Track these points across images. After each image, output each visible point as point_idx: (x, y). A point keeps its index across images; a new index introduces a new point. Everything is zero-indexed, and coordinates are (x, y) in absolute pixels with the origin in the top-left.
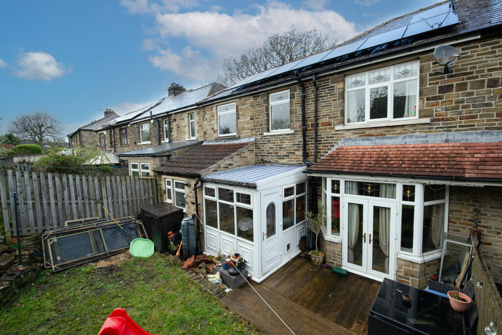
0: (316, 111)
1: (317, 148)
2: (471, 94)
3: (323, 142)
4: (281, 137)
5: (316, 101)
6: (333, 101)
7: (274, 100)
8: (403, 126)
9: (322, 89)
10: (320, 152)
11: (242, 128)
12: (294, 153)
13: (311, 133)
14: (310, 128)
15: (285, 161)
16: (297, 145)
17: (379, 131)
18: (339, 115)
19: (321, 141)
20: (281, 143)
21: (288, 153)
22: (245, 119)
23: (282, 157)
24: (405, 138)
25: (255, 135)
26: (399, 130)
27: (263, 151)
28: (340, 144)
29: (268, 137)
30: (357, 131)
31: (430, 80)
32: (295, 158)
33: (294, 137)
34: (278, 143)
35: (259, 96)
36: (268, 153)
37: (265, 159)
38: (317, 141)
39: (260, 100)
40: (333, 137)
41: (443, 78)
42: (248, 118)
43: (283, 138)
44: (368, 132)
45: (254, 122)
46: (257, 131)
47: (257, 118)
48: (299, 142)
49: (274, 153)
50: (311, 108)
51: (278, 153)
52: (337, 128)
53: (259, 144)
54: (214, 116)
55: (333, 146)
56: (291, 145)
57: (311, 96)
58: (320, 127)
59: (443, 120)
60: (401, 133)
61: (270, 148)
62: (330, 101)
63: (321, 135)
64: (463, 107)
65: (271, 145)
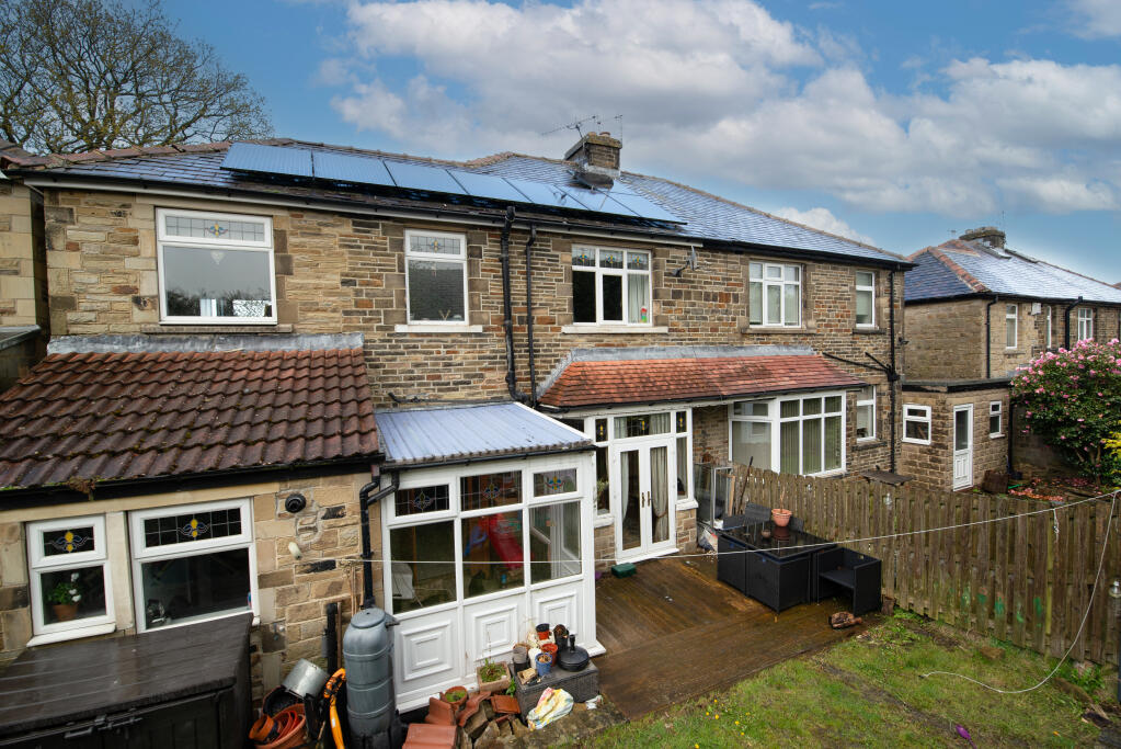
0: (529, 295)
1: (531, 365)
2: (694, 305)
3: (542, 353)
4: (449, 339)
5: (528, 275)
6: (556, 280)
7: (416, 247)
8: (643, 334)
9: (537, 255)
10: (537, 373)
11: (305, 304)
12: (482, 376)
13: (521, 336)
14: (517, 325)
15: (461, 394)
16: (489, 358)
17: (619, 339)
18: (567, 307)
19: (539, 351)
20: (448, 352)
21: (466, 376)
22: (318, 277)
23: (452, 386)
24: (646, 350)
25: (360, 328)
26: (640, 340)
27: (394, 372)
28: (569, 357)
29: (408, 338)
30: (593, 338)
31: (666, 280)
32: (483, 387)
33: (481, 341)
34: (439, 352)
35: (377, 226)
36: (411, 379)
37: (400, 393)
38: (532, 352)
39: (377, 235)
40: (558, 345)
41: (674, 281)
42: (336, 280)
43: (453, 341)
44: (606, 340)
45: (358, 293)
46: (371, 320)
47: (368, 284)
48: (493, 351)
49: (429, 377)
50: (519, 285)
51: (439, 377)
52: (565, 329)
53: (377, 354)
54: (135, 241)
55: (558, 361)
56: (474, 358)
57: (518, 263)
58: (536, 326)
59: (676, 330)
60: (641, 344)
61: (417, 365)
62: (551, 280)
63: (538, 341)
64: (691, 318)
65: (420, 358)
